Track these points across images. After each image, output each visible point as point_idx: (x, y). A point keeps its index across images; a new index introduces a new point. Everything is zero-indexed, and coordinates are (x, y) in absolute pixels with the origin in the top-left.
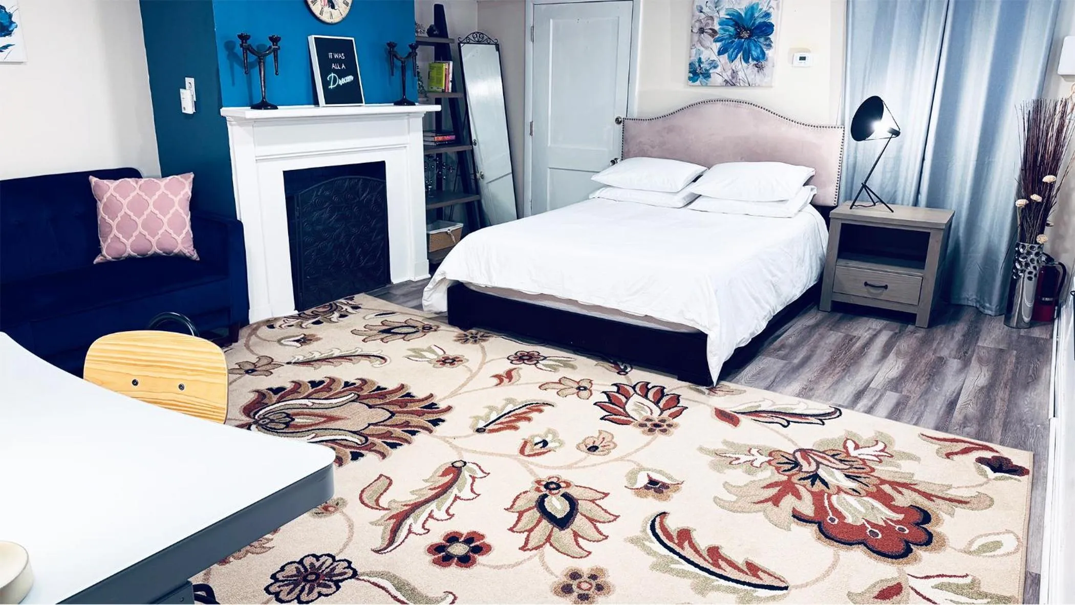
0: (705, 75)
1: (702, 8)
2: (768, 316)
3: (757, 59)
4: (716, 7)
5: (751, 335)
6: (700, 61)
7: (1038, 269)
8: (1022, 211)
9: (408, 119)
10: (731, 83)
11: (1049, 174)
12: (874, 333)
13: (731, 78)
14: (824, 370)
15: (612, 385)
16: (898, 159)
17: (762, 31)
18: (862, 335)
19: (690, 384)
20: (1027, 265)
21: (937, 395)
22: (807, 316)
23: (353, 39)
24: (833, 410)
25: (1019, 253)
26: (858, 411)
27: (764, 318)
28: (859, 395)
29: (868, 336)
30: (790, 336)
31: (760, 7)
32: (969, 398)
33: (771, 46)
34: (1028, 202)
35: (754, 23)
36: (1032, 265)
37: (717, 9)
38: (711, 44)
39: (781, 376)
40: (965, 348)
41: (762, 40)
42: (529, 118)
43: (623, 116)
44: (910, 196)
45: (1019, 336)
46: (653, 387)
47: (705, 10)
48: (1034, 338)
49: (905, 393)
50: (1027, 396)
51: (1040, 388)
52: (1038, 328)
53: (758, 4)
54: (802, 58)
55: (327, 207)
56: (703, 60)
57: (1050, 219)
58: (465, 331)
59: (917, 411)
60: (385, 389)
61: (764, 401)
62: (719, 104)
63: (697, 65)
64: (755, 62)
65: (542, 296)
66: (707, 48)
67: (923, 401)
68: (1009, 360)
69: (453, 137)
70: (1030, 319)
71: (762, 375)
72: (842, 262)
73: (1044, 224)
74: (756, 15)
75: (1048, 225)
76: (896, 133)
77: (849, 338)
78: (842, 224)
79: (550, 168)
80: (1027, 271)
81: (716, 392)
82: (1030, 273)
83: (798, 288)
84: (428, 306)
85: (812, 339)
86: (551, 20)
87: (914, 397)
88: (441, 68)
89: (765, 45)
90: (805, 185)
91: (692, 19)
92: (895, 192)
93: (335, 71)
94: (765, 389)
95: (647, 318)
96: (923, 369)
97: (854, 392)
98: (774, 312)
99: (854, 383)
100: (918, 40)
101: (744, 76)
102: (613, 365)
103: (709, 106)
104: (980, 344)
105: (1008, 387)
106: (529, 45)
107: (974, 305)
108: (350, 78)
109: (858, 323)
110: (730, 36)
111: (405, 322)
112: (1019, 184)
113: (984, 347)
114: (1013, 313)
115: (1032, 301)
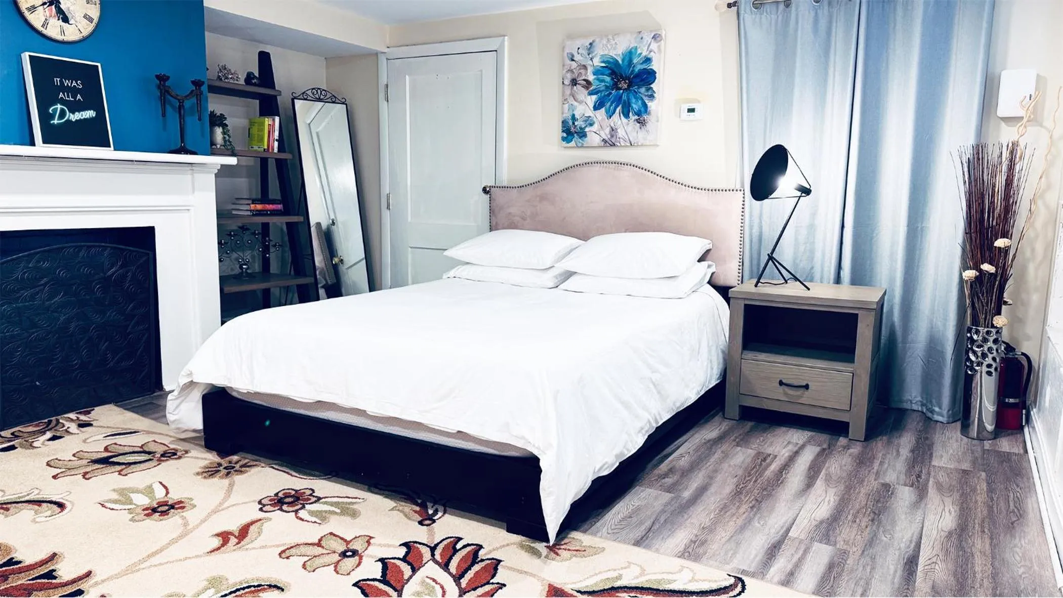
0: (581, 135)
1: (573, 56)
2: (646, 429)
3: (639, 114)
4: (589, 55)
5: (617, 456)
6: (573, 117)
7: (998, 360)
8: (971, 286)
9: (192, 174)
10: (610, 143)
11: (1001, 238)
12: (795, 449)
13: (609, 137)
14: (724, 508)
15: (400, 545)
16: (812, 227)
17: (642, 80)
18: (779, 452)
19: (524, 538)
20: (984, 356)
21: (886, 547)
22: (708, 426)
23: (99, 65)
24: (732, 581)
25: (973, 341)
26: (771, 581)
27: (640, 432)
28: (773, 551)
29: (787, 455)
30: (682, 456)
31: (638, 52)
32: (935, 553)
33: (654, 97)
34: (978, 274)
35: (633, 71)
36: (990, 356)
37: (590, 56)
38: (585, 98)
39: (662, 520)
40: (917, 469)
41: (643, 90)
42: (386, 189)
43: (490, 182)
44: (830, 273)
45: (984, 451)
46: (465, 547)
47: (577, 57)
48: (1004, 452)
49: (841, 545)
50: (1015, 546)
51: (1032, 531)
52: (1007, 438)
53: (636, 48)
54: (691, 110)
55: (45, 285)
56: (577, 116)
57: (1006, 296)
58: (222, 458)
59: (861, 579)
60: (20, 562)
61: (628, 567)
62: (597, 168)
63: (571, 123)
64: (636, 117)
65: (320, 404)
66: (580, 102)
67: (868, 559)
68: (978, 487)
69: (280, 207)
70: (993, 427)
71: (634, 519)
72: (750, 355)
73: (1000, 302)
74: (635, 61)
75: (1006, 303)
76: (806, 191)
77: (761, 458)
78: (745, 305)
79: (411, 248)
80: (985, 363)
81: (559, 552)
82: (989, 366)
83: (693, 389)
84: (175, 421)
85: (712, 460)
86: (407, 77)
87: (855, 551)
88: (263, 124)
89: (646, 96)
90: (699, 261)
91: (563, 70)
92: (812, 268)
93: (63, 102)
94: (634, 545)
95: (460, 434)
96: (863, 503)
97: (766, 546)
98: (657, 422)
99: (767, 530)
100: (825, 80)
101: (624, 134)
102: (418, 509)
103: (585, 169)
104: (935, 462)
105: (986, 530)
106: (383, 105)
107: (920, 409)
108: (89, 114)
109: (774, 436)
110: (607, 87)
111: (142, 447)
112: (964, 250)
113: (941, 468)
114: (972, 419)
115: (994, 403)
